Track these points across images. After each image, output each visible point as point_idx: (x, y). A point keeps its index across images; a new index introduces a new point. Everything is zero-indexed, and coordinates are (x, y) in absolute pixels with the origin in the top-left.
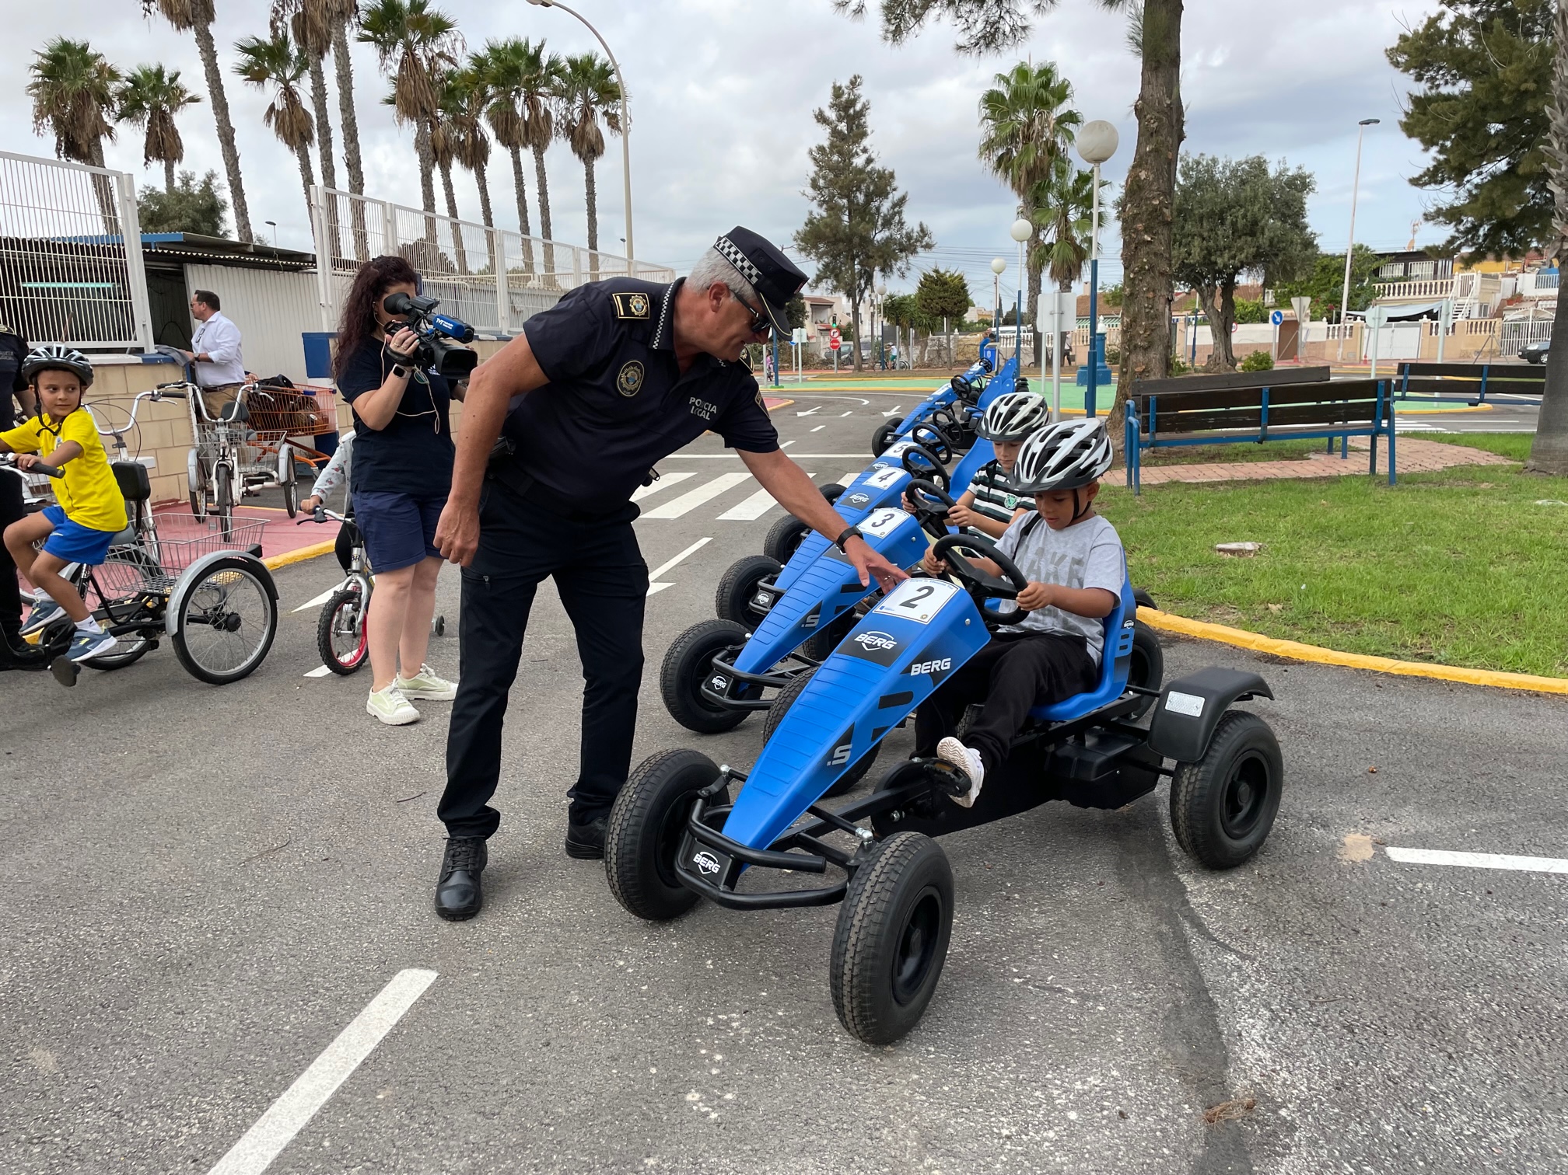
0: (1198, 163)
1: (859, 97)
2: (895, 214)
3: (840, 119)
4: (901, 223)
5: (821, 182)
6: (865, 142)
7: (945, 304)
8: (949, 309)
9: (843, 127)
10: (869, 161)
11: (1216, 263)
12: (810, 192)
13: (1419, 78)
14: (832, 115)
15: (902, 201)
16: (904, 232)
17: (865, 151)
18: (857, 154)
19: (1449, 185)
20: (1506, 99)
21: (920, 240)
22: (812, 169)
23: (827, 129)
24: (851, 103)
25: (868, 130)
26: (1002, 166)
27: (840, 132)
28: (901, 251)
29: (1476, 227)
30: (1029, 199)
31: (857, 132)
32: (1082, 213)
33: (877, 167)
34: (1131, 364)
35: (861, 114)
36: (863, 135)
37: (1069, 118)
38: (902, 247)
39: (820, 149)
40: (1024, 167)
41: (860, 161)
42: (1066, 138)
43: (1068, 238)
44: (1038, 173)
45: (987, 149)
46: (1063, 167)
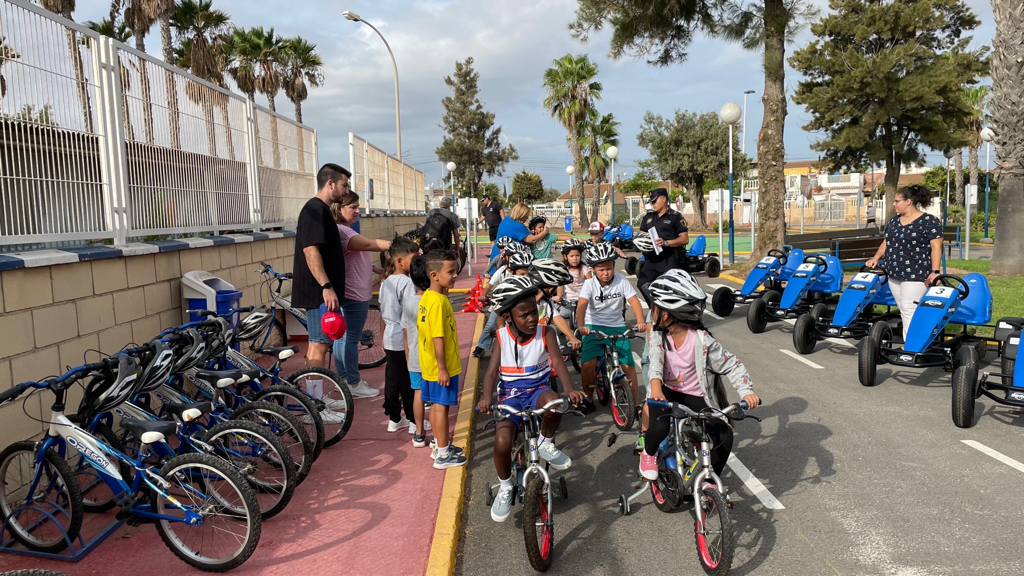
0: (684, 115)
1: (472, 70)
2: (494, 138)
3: (462, 83)
4: (498, 144)
5: (451, 119)
6: (477, 96)
7: (530, 192)
8: (532, 195)
9: (463, 87)
10: (479, 107)
11: (697, 170)
12: (443, 125)
13: (805, 74)
14: (455, 79)
15: (498, 132)
16: (501, 149)
17: (477, 101)
18: (471, 103)
19: (822, 130)
20: (856, 86)
21: (510, 154)
22: (444, 111)
23: (453, 88)
24: (468, 73)
25: (478, 89)
26: (557, 112)
27: (462, 90)
28: (499, 160)
29: (836, 152)
30: (574, 132)
31: (472, 90)
32: (604, 140)
33: (484, 110)
34: (766, 227)
35: (473, 80)
36: (475, 92)
37: (595, 87)
38: (500, 158)
39: (449, 99)
40: (573, 113)
41: (473, 107)
42: (594, 98)
43: (598, 154)
44: (580, 117)
45: (548, 102)
46: (594, 114)
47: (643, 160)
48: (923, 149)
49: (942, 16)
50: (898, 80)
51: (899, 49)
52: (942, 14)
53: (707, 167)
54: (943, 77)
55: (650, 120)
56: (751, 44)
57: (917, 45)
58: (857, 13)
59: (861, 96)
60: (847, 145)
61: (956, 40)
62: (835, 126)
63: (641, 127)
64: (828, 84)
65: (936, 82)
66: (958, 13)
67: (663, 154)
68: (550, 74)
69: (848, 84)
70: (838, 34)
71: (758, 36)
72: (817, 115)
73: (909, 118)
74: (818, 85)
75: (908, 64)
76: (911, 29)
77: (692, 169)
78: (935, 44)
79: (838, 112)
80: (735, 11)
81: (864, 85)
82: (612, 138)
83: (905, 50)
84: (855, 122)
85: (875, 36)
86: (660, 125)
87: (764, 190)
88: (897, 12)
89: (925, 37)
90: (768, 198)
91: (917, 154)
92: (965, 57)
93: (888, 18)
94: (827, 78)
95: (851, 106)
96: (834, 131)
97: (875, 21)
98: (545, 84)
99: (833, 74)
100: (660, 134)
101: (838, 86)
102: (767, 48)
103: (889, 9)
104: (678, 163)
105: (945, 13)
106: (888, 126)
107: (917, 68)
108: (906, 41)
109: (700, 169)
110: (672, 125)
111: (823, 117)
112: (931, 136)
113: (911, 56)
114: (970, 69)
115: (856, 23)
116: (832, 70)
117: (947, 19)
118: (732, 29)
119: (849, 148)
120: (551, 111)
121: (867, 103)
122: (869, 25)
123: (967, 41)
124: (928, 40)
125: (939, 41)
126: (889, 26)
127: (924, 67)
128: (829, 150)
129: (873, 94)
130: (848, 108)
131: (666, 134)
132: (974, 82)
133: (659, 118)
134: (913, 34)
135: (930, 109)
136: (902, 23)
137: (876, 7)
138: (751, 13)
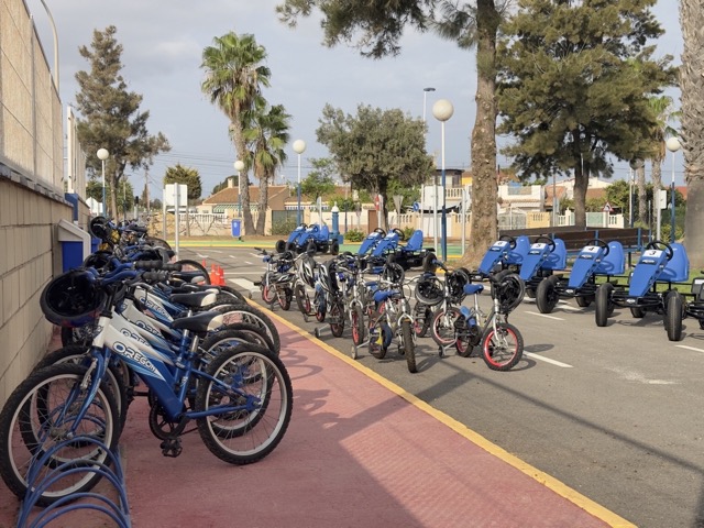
0: (367, 111)
1: (115, 41)
2: (139, 124)
3: (102, 55)
4: (145, 132)
5: (87, 98)
6: (119, 73)
9: (102, 61)
10: (122, 86)
11: (382, 172)
12: (75, 103)
14: (92, 51)
15: (145, 116)
16: (148, 138)
17: (120, 79)
18: (113, 81)
19: (512, 134)
20: (546, 90)
21: (160, 144)
22: (79, 89)
23: (90, 61)
24: (109, 45)
25: (121, 64)
26: (218, 98)
27: (101, 64)
28: (147, 151)
29: (525, 159)
30: (238, 122)
31: (114, 65)
32: (273, 133)
33: (128, 91)
34: (479, 223)
35: (116, 53)
36: (118, 68)
37: (263, 71)
38: (148, 149)
39: (84, 74)
40: (237, 101)
41: (115, 86)
42: (261, 85)
43: (266, 149)
44: (245, 105)
45: (207, 86)
46: (262, 103)
47: (318, 159)
48: (610, 158)
49: (628, 23)
50: (586, 86)
51: (588, 53)
52: (628, 21)
53: (392, 169)
54: (629, 86)
55: (330, 113)
56: (465, 44)
57: (605, 50)
58: (546, 13)
59: (550, 101)
60: (537, 151)
61: (641, 47)
62: (525, 132)
63: (320, 121)
64: (518, 86)
65: (623, 90)
66: (643, 21)
67: (345, 152)
68: (209, 53)
69: (538, 87)
70: (527, 34)
71: (472, 36)
72: (507, 117)
73: (596, 126)
74: (507, 86)
75: (597, 70)
76: (598, 34)
77: (376, 171)
78: (621, 51)
79: (529, 116)
80: (451, 10)
81: (553, 89)
82: (282, 132)
83: (593, 55)
84: (544, 127)
85: (563, 39)
86: (341, 120)
87: (477, 187)
88: (585, 16)
89: (612, 43)
90: (481, 195)
91: (605, 163)
92: (651, 66)
93: (577, 21)
94: (516, 79)
95: (541, 110)
96: (523, 136)
97: (564, 24)
98: (203, 65)
99: (522, 76)
100: (341, 130)
101: (528, 88)
102: (480, 48)
103: (577, 12)
104: (362, 163)
105: (631, 19)
106: (576, 133)
107: (604, 75)
108: (593, 46)
109: (385, 170)
110: (353, 120)
111: (513, 121)
112: (618, 146)
113: (598, 62)
114: (654, 79)
115: (545, 23)
116: (522, 71)
117: (632, 26)
118: (448, 27)
119: (539, 154)
120: (210, 96)
121: (555, 108)
122: (558, 28)
123: (652, 50)
124: (615, 47)
125: (625, 48)
126: (577, 30)
127: (612, 74)
128: (519, 156)
129: (563, 99)
130: (539, 112)
131: (347, 130)
132: (658, 92)
133: (340, 112)
134: (599, 40)
135: (617, 117)
136: (590, 27)
137: (564, 10)
138: (465, 13)
